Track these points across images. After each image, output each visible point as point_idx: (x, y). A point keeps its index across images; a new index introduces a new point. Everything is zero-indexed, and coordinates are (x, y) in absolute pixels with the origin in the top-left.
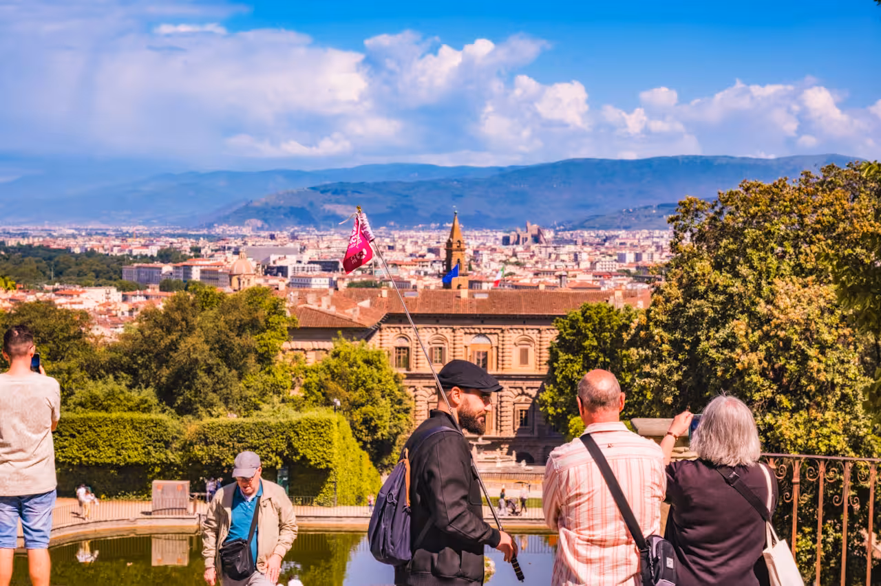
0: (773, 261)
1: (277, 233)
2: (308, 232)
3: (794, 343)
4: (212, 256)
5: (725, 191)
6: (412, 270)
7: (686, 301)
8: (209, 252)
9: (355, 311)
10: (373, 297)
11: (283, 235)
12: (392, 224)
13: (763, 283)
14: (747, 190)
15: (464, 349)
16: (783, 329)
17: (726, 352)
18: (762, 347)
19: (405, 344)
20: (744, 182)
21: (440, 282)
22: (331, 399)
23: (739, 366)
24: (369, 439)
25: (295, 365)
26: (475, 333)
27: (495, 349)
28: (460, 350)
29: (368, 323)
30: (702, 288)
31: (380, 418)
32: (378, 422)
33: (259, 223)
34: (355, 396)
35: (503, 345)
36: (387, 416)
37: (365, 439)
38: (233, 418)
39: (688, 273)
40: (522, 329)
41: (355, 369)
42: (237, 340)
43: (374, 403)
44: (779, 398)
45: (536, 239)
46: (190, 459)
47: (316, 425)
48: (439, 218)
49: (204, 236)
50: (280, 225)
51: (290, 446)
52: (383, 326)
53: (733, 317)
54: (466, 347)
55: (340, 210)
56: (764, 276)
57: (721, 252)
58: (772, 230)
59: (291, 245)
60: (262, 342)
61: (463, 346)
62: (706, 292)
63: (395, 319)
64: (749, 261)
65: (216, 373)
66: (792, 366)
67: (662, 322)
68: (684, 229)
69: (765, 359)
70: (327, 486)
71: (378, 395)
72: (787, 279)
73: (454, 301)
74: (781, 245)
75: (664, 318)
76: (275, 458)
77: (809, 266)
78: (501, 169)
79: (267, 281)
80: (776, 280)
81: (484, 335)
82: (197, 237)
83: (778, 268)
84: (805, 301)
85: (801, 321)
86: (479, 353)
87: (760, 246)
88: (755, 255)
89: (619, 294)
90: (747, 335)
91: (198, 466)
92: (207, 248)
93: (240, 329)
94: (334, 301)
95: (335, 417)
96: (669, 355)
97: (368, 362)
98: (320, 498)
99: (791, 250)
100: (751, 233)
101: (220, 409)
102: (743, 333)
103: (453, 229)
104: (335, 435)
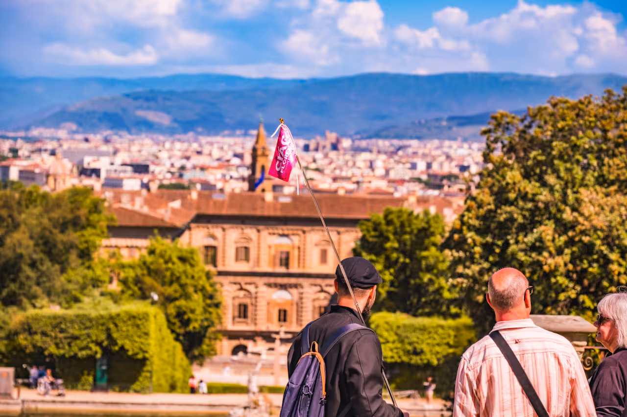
0: (578, 172)
1: (91, 136)
2: (121, 137)
3: (597, 248)
4: (29, 157)
5: (534, 106)
6: (219, 174)
7: (497, 207)
8: (27, 153)
9: (166, 211)
10: (183, 198)
11: (96, 139)
12: (200, 129)
13: (569, 191)
14: (555, 105)
16: (586, 235)
17: (534, 255)
18: (567, 251)
19: (212, 242)
20: (552, 98)
21: (245, 185)
22: (147, 293)
23: (546, 268)
24: (181, 331)
25: (113, 261)
26: (279, 234)
27: (296, 249)
29: (179, 223)
30: (512, 196)
31: (193, 311)
32: (191, 316)
33: (74, 127)
34: (170, 290)
35: (304, 245)
36: (199, 310)
37: (178, 331)
38: (55, 310)
39: (499, 181)
40: (323, 231)
41: (170, 265)
42: (60, 237)
43: (187, 297)
44: (582, 298)
45: (335, 147)
46: (15, 349)
47: (134, 317)
48: (244, 126)
49: (22, 138)
50: (94, 129)
51: (109, 337)
52: (193, 225)
53: (541, 223)
54: (269, 246)
55: (152, 116)
56: (570, 185)
57: (530, 163)
58: (578, 143)
59: (104, 148)
60: (83, 239)
61: (267, 246)
62: (516, 199)
63: (202, 219)
64: (556, 171)
65: (40, 267)
66: (594, 269)
67: (474, 226)
68: (496, 141)
69: (571, 262)
70: (144, 374)
71: (191, 290)
72: (592, 189)
73: (259, 203)
74: (585, 157)
75: (475, 223)
76: (95, 348)
77: (612, 177)
78: (302, 81)
79: (81, 181)
80: (582, 190)
81: (287, 236)
82: (15, 139)
83: (583, 179)
84: (607, 209)
85: (605, 228)
86: (282, 253)
87: (566, 157)
88: (561, 166)
89: (412, 199)
90: (553, 240)
91: (22, 355)
92: (24, 149)
93: (63, 227)
94: (147, 202)
95: (152, 310)
96: (481, 257)
97: (182, 259)
98: (136, 386)
99: (595, 163)
100: (558, 146)
101: (43, 301)
102: (550, 237)
103: (258, 136)
104: (152, 327)
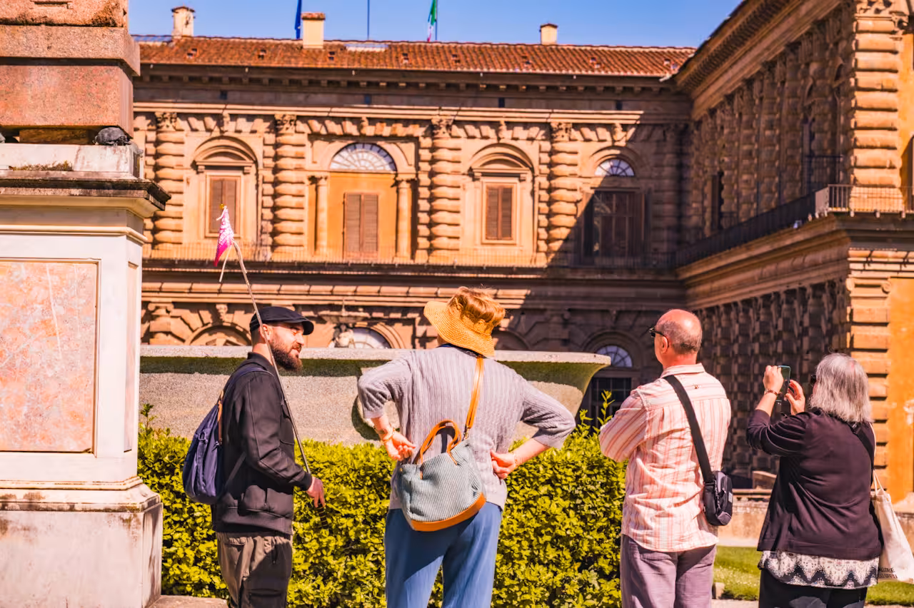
15: (307, 189)
26: (346, 136)
27: (405, 189)
28: (294, 189)
35: (432, 174)
40: (495, 125)
54: (314, 180)
61: (304, 176)
